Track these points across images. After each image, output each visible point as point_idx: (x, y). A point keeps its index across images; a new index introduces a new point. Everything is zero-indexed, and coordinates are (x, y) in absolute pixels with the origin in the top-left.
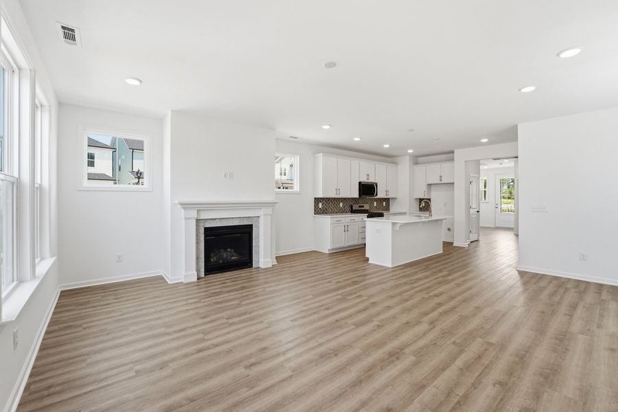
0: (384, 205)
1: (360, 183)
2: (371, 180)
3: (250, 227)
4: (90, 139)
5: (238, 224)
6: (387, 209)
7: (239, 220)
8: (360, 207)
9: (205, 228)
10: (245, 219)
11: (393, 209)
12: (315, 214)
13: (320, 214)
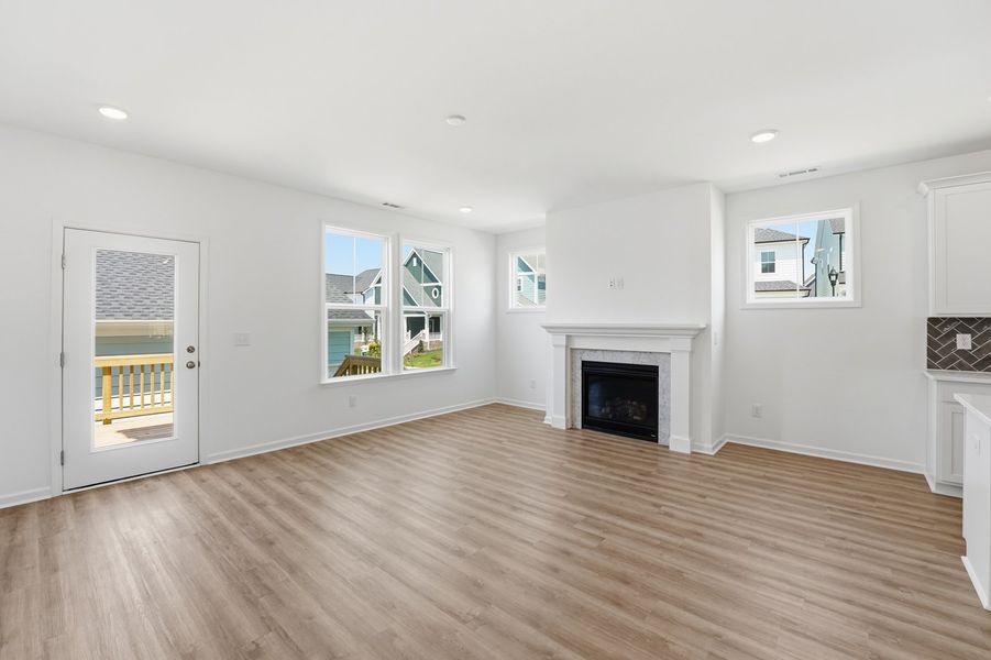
3: (655, 370)
5: (631, 363)
7: (632, 355)
9: (583, 362)
10: (643, 355)
12: (930, 366)
13: (961, 367)
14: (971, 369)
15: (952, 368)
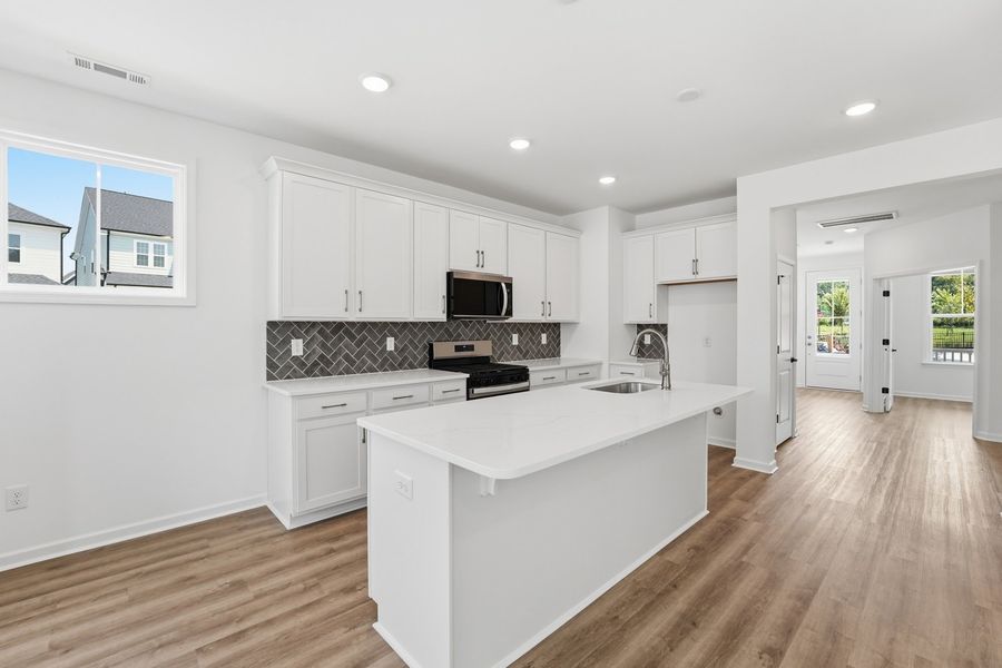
0: (544, 341)
1: (449, 275)
2: (493, 268)
4: (12, 207)
6: (553, 351)
8: (458, 349)
11: (570, 351)
12: (270, 377)
13: (296, 375)
14: (303, 377)
15: (288, 377)
